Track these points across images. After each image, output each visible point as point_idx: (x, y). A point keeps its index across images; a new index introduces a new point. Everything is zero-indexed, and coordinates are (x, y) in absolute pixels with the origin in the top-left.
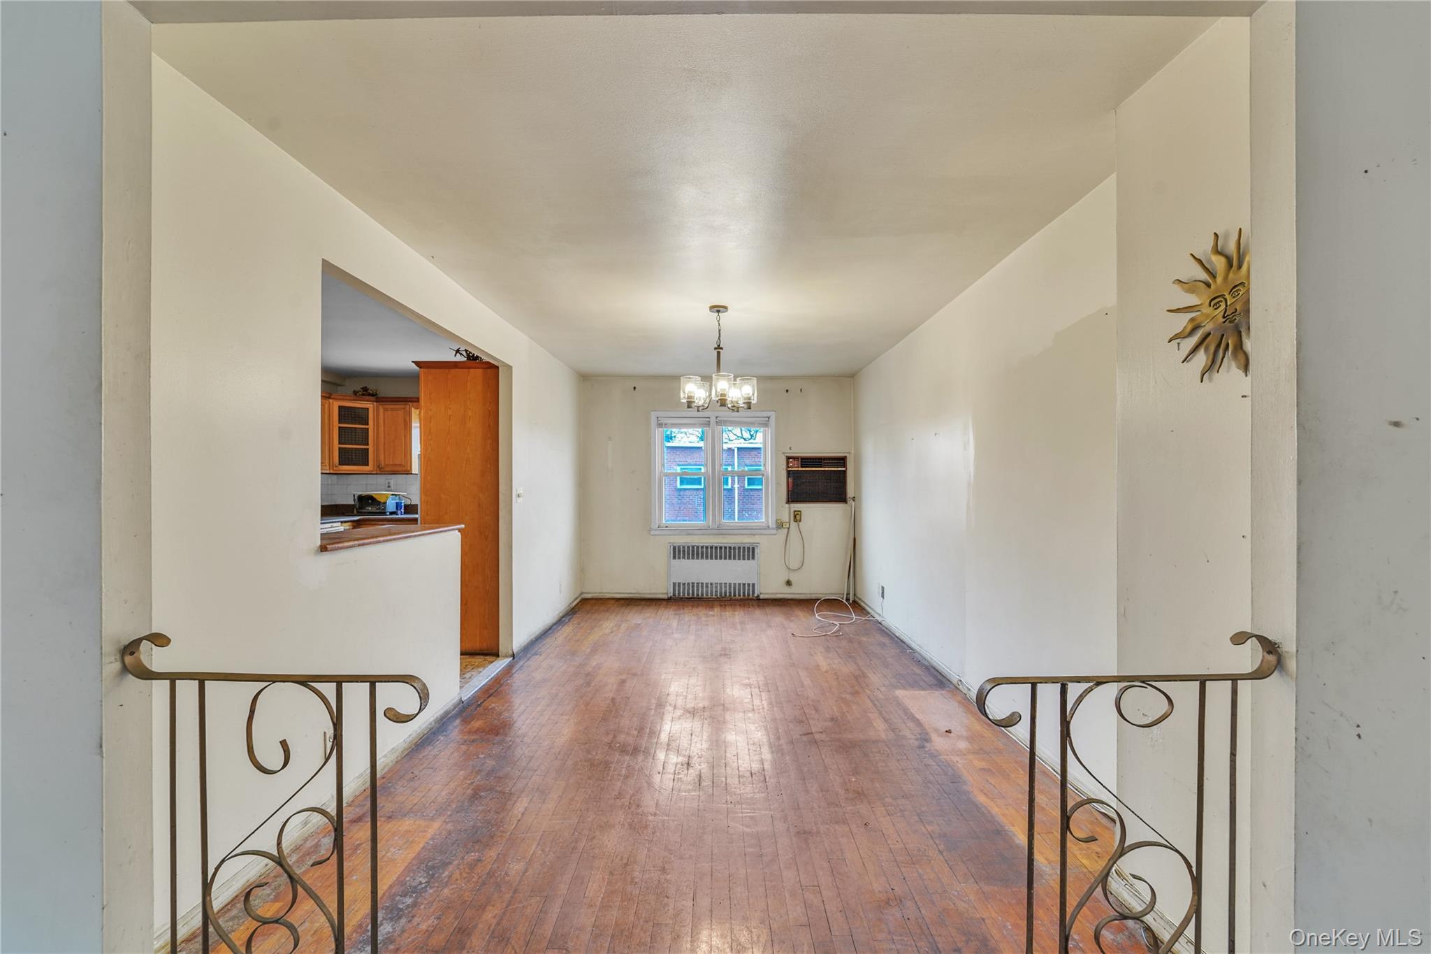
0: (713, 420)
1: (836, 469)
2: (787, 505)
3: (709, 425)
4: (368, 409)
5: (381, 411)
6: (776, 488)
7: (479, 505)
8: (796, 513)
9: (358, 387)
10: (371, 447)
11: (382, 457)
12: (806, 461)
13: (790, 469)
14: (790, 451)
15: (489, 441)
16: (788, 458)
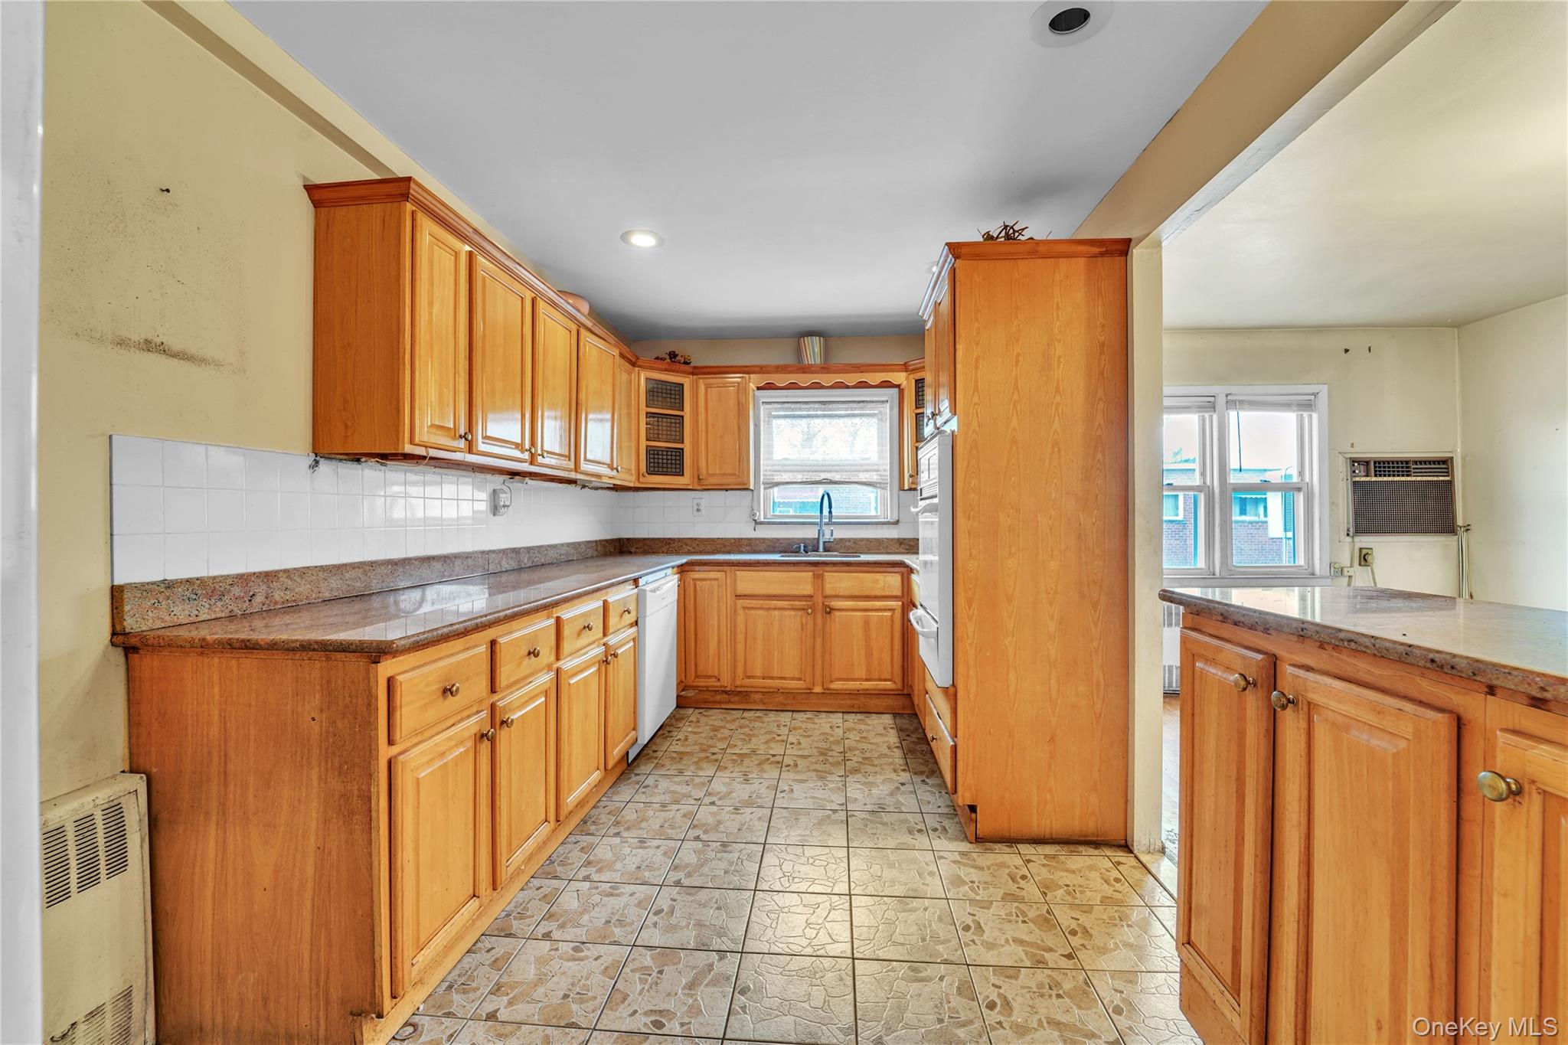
0: (1221, 401)
1: (1435, 479)
2: (1349, 539)
3: (1214, 408)
4: (682, 385)
5: (702, 388)
6: (1331, 510)
7: (1079, 537)
8: (1364, 552)
9: (663, 352)
10: (687, 446)
11: (703, 464)
12: (1383, 466)
13: (1357, 479)
14: (1352, 450)
15: (1101, 405)
16: (1353, 461)
